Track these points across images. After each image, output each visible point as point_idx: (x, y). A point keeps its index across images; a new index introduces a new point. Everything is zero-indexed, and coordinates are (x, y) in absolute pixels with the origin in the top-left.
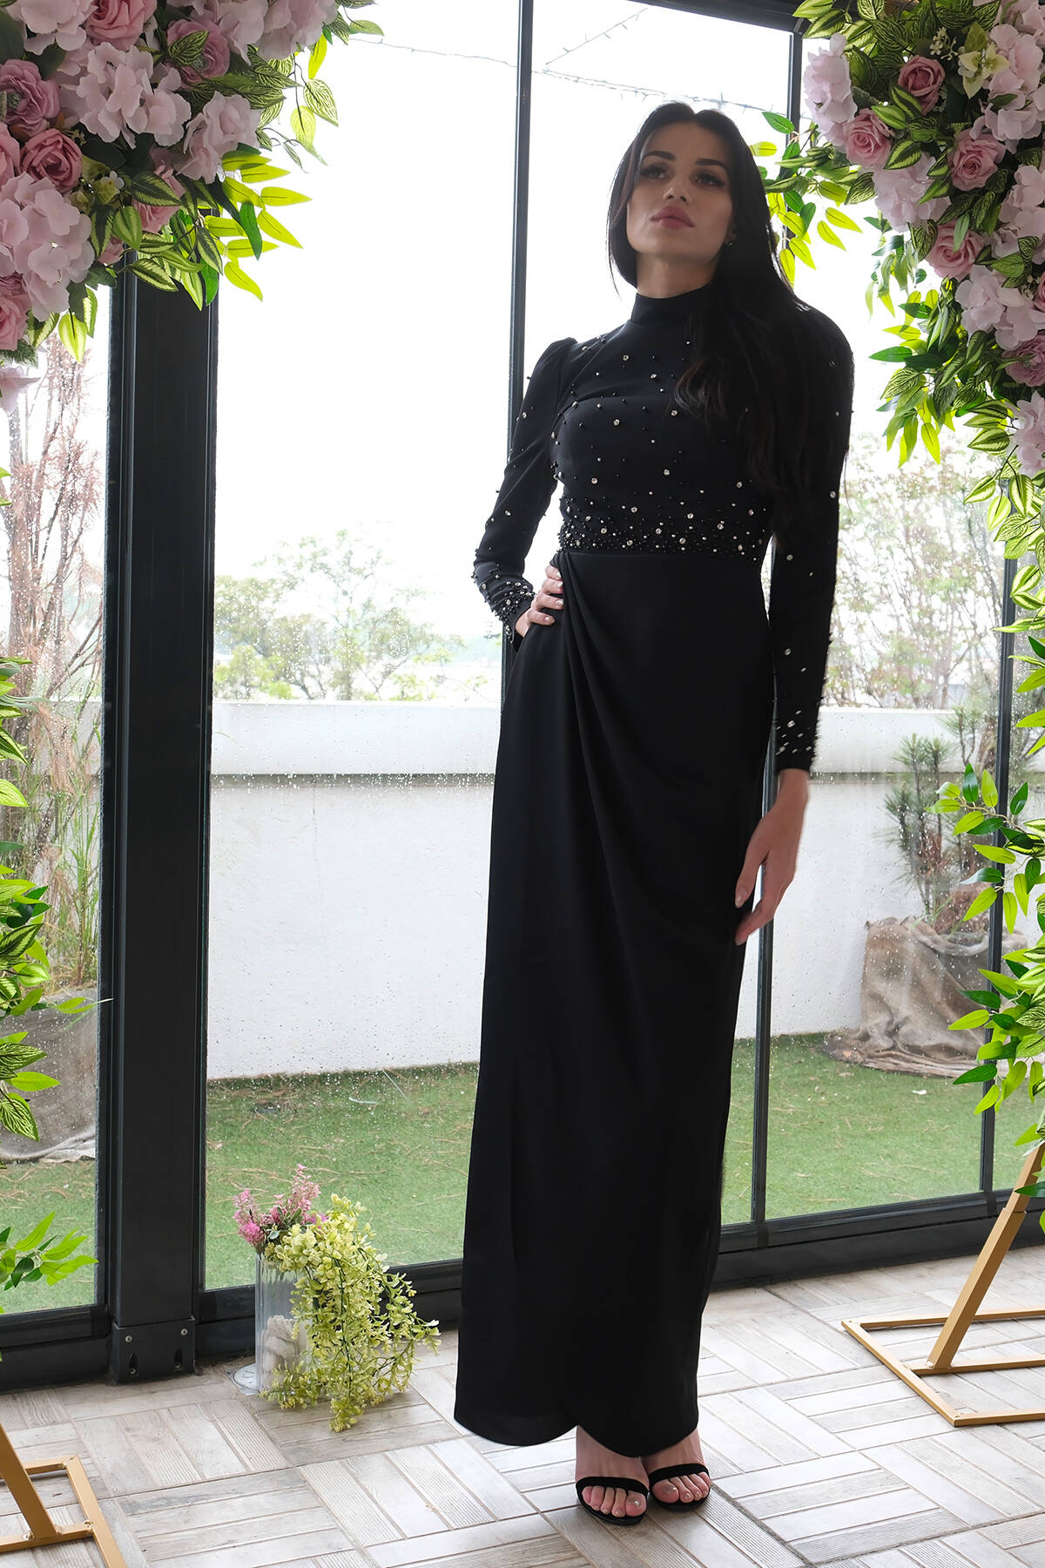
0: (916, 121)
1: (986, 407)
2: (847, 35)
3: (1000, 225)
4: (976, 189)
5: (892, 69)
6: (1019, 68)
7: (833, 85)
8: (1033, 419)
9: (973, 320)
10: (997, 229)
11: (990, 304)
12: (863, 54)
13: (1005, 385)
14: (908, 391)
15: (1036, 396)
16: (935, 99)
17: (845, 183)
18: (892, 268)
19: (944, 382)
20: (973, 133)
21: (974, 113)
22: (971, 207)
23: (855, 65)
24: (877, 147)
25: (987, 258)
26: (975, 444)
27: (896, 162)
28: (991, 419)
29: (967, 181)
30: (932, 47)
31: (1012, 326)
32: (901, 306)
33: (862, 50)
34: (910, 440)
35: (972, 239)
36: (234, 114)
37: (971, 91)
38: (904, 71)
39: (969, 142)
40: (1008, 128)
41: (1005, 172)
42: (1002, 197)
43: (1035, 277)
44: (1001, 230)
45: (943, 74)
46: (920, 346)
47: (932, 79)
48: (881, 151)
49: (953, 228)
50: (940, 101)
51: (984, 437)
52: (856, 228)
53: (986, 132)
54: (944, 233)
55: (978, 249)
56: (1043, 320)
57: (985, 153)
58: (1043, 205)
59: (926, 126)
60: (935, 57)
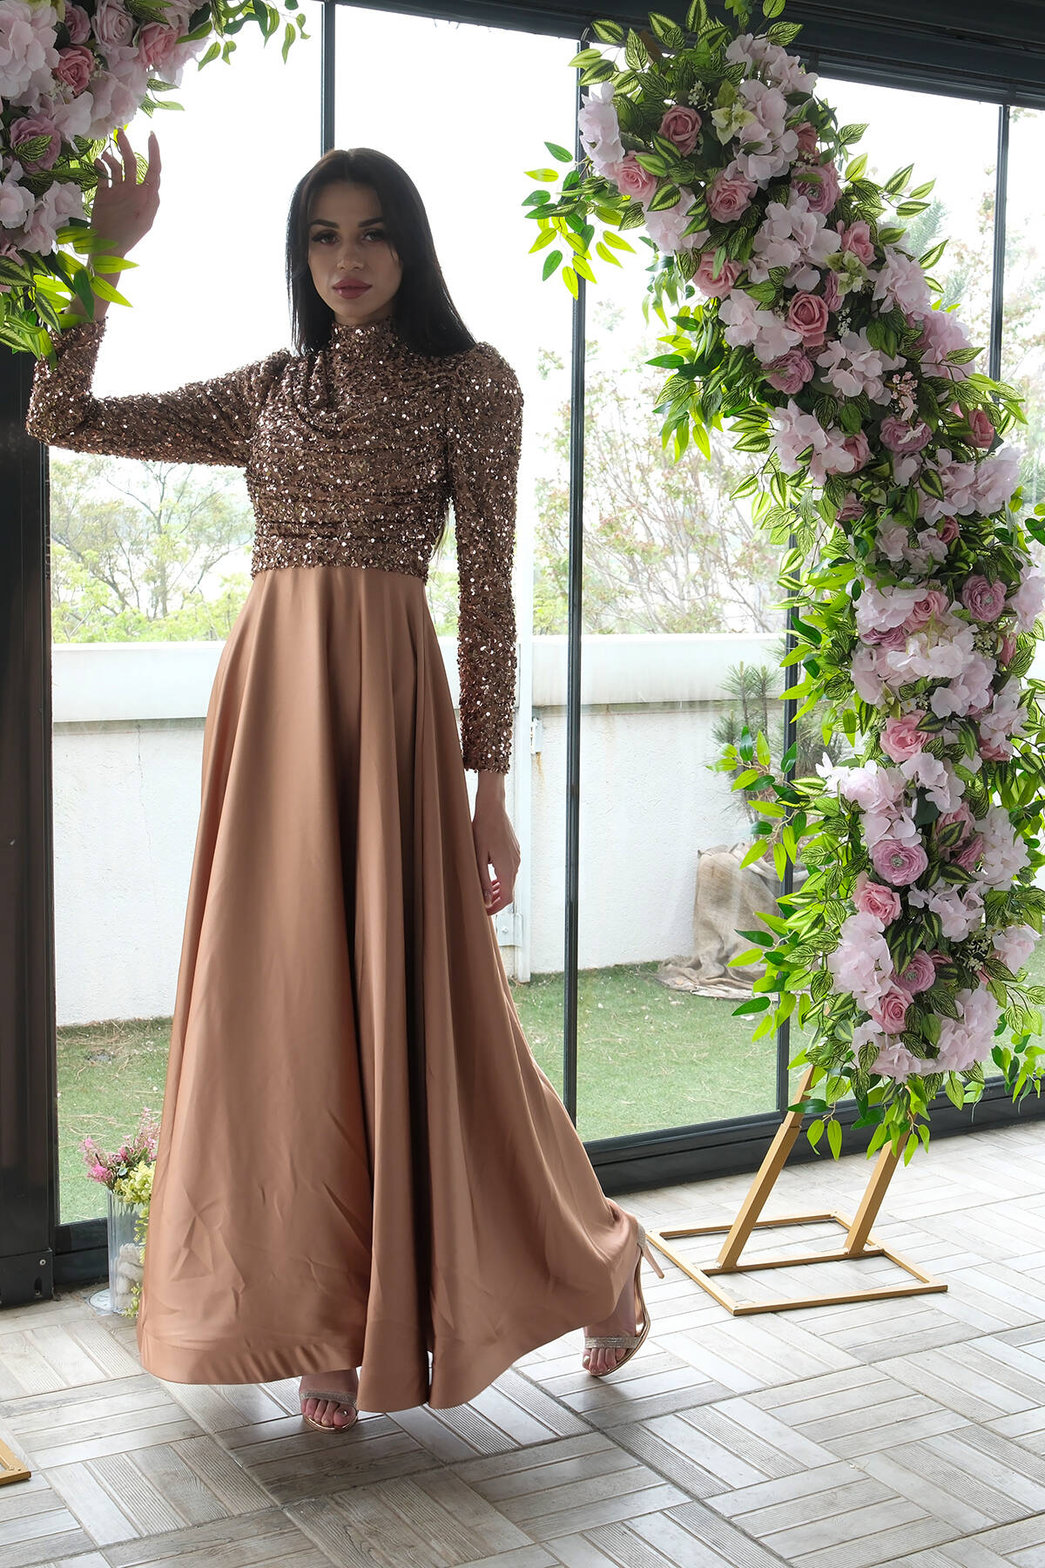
0: (676, 166)
1: (748, 413)
2: (616, 83)
3: (753, 254)
4: (733, 221)
5: (656, 114)
6: (765, 120)
7: (603, 128)
8: (788, 423)
9: (734, 337)
10: (751, 258)
11: (749, 323)
12: (629, 100)
13: (766, 390)
14: (679, 398)
15: (791, 403)
16: (694, 144)
17: (620, 209)
18: (664, 284)
19: (710, 391)
20: (728, 173)
21: (729, 156)
22: (728, 239)
23: (623, 112)
24: (644, 184)
25: (744, 283)
26: (742, 445)
27: (658, 204)
28: (753, 424)
29: (723, 215)
30: (690, 97)
31: (767, 342)
32: (673, 318)
33: (629, 96)
34: (683, 441)
35: (731, 265)
36: (68, 197)
37: (724, 139)
38: (667, 117)
39: (724, 182)
40: (757, 170)
41: (756, 208)
42: (755, 230)
43: (786, 300)
44: (755, 258)
45: (700, 123)
46: (691, 355)
47: (690, 127)
48: (648, 187)
49: (714, 253)
50: (698, 146)
51: (748, 439)
52: (630, 249)
53: (739, 174)
54: (705, 258)
55: (736, 274)
56: (794, 337)
57: (739, 191)
58: (791, 237)
59: (686, 170)
60: (695, 107)
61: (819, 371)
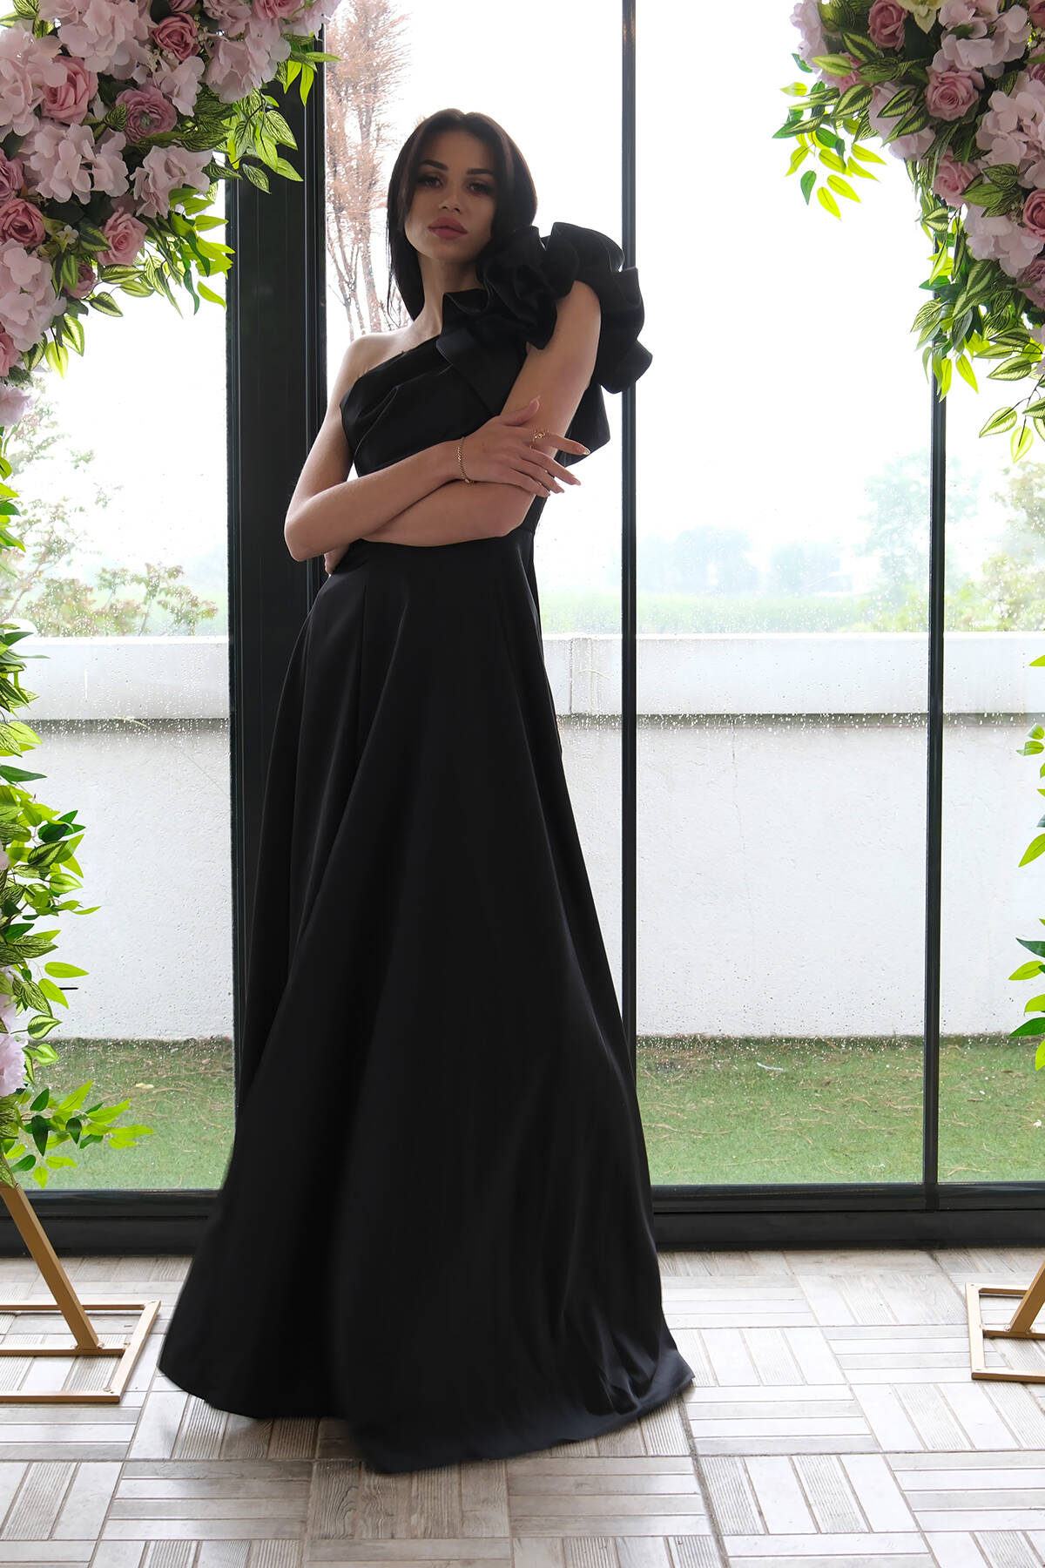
0: (870, 62)
3: (981, 154)
4: (960, 118)
9: (978, 249)
14: (929, 325)
16: (901, 35)
19: (959, 313)
20: (937, 65)
21: (935, 45)
29: (948, 112)
31: (1008, 253)
37: (926, 26)
39: (937, 74)
40: (974, 57)
42: (974, 127)
43: (1021, 201)
44: (984, 158)
47: (895, 14)
51: (1005, 366)
52: (881, 162)
53: (951, 65)
55: (972, 178)
56: (1035, 244)
57: (958, 84)
58: (1020, 129)
59: (886, 66)
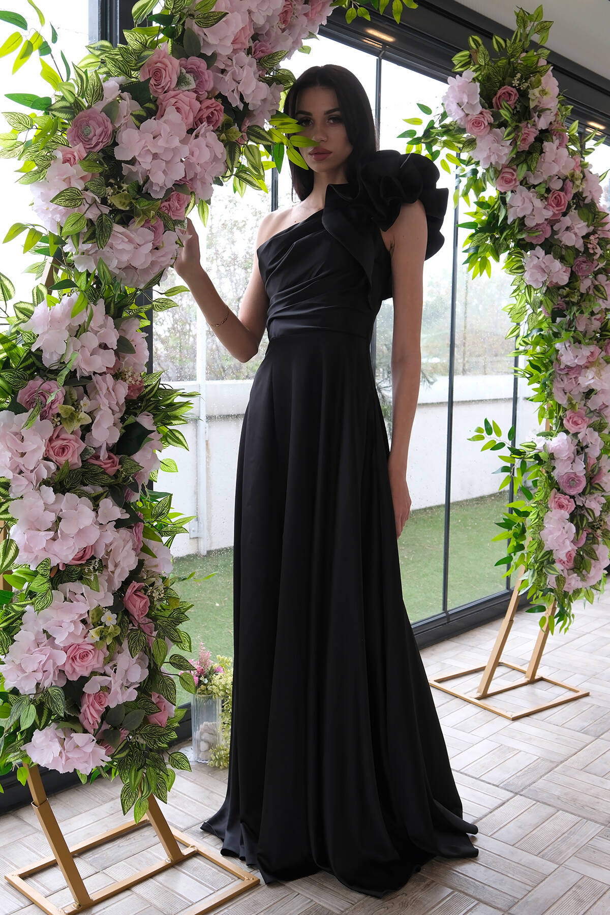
1: (516, 253)
4: (526, 151)
5: (492, 90)
7: (468, 96)
8: (536, 258)
9: (515, 213)
11: (526, 205)
13: (521, 242)
15: (538, 248)
17: (460, 142)
21: (532, 116)
22: (526, 159)
24: (484, 127)
25: (526, 184)
28: (518, 259)
29: (522, 147)
30: (513, 82)
31: (535, 216)
32: (474, 203)
37: (531, 105)
39: (527, 129)
41: (538, 144)
43: (548, 194)
45: (518, 96)
46: (482, 222)
47: (513, 98)
51: (516, 266)
53: (534, 125)
56: (548, 214)
57: (531, 134)
60: (515, 87)
61: (554, 233)
